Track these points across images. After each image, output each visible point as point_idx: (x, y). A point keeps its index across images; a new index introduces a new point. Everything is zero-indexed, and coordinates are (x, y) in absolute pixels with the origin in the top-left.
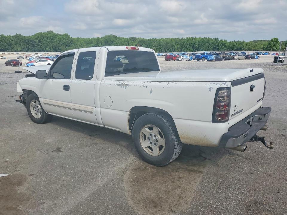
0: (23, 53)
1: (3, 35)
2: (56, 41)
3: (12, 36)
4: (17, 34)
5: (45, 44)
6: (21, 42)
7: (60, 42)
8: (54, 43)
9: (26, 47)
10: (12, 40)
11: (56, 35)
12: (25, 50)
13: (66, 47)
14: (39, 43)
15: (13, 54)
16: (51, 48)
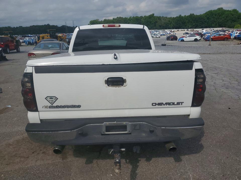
0: (192, 29)
1: (181, 15)
2: (223, 16)
3: (187, 16)
4: (191, 14)
5: (212, 20)
6: (193, 20)
7: (227, 18)
8: (221, 19)
9: (196, 24)
10: (186, 19)
11: (225, 11)
12: (194, 27)
13: (231, 22)
14: (208, 20)
15: (185, 30)
16: (217, 24)
